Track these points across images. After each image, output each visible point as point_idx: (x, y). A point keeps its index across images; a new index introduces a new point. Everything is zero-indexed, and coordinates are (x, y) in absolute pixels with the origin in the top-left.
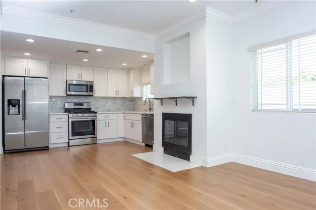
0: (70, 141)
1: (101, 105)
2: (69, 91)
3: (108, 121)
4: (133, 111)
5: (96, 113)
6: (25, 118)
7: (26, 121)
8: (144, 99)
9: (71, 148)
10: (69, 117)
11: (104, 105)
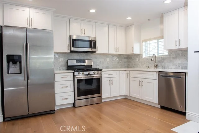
0: (76, 101)
1: (100, 62)
2: (73, 47)
3: (112, 79)
4: (128, 67)
5: (101, 70)
6: (27, 78)
7: (29, 81)
8: (144, 56)
9: (77, 110)
10: (74, 75)
11: (103, 62)
